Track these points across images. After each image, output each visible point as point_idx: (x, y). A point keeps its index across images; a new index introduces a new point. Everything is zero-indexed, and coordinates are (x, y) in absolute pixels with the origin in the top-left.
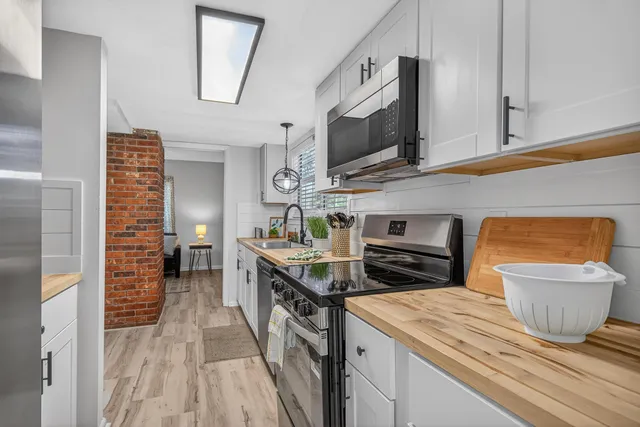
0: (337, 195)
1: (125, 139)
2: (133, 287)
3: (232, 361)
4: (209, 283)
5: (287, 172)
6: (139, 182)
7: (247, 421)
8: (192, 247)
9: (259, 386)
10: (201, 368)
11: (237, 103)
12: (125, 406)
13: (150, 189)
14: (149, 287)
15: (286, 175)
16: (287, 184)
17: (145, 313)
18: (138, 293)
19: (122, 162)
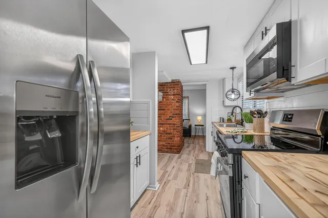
0: (261, 100)
1: (169, 84)
2: (172, 139)
3: (205, 174)
4: (202, 141)
5: (233, 91)
6: (173, 100)
7: (207, 199)
8: (195, 125)
9: (215, 187)
10: (193, 174)
11: (206, 63)
12: (165, 180)
13: (177, 102)
14: (177, 139)
15: (233, 92)
16: (233, 96)
17: (176, 149)
18: (173, 141)
19: (168, 93)
